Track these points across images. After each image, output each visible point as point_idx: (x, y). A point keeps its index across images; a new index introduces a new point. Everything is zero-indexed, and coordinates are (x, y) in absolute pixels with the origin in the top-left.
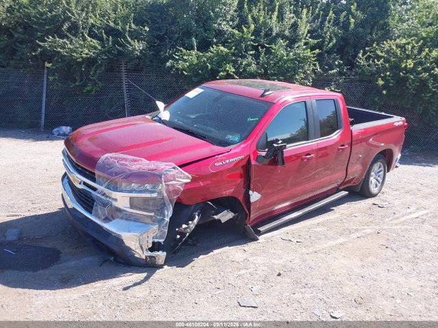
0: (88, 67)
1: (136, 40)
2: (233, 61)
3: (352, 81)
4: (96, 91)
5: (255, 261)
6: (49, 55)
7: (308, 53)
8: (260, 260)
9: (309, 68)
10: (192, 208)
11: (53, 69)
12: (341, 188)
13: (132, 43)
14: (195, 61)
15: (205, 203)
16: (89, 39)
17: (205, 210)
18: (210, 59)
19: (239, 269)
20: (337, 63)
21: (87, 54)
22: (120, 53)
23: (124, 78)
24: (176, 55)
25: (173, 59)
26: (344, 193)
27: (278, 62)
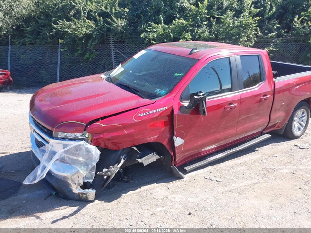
0: (87, 41)
1: (119, 20)
2: (191, 30)
3: (288, 41)
4: (93, 58)
5: (173, 200)
6: (61, 34)
7: (250, 20)
8: (177, 198)
9: (251, 33)
10: (119, 153)
11: (64, 44)
12: (265, 132)
13: (117, 22)
14: (162, 32)
15: (130, 148)
16: (87, 21)
17: (130, 154)
18: (173, 29)
19: (157, 206)
20: (275, 27)
21: (85, 32)
22: (109, 30)
23: (112, 48)
24: (148, 28)
25: (146, 31)
26: (267, 136)
27: (226, 29)
